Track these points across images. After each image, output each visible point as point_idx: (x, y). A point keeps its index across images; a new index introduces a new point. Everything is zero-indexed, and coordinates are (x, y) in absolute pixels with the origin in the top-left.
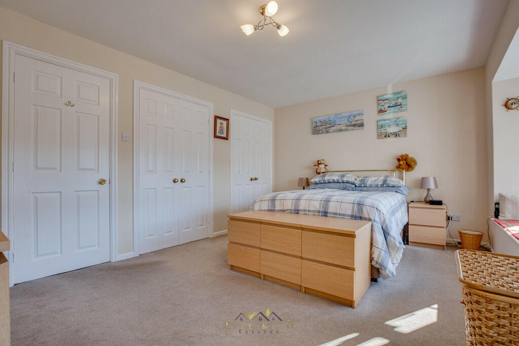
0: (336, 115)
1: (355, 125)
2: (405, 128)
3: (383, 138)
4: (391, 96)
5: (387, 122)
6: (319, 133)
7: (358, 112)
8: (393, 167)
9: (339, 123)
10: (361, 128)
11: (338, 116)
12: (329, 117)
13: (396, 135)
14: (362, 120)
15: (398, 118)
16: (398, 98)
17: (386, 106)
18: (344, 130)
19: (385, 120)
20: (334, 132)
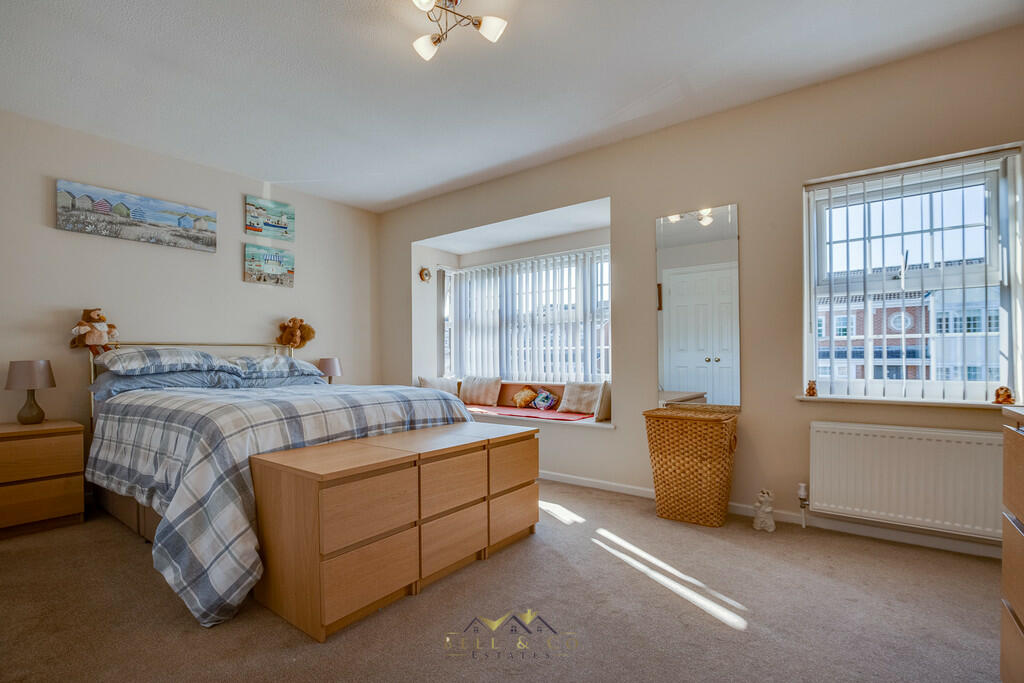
0: (147, 199)
1: (196, 239)
2: (291, 272)
3: (254, 282)
4: (270, 205)
5: (263, 251)
6: (82, 231)
7: (204, 213)
8: (272, 340)
9: (153, 222)
10: (210, 249)
11: (152, 203)
12: (122, 197)
13: (278, 280)
14: (212, 232)
15: (282, 251)
16: (282, 214)
17: (262, 220)
18: (168, 244)
19: (259, 247)
20: (139, 240)
